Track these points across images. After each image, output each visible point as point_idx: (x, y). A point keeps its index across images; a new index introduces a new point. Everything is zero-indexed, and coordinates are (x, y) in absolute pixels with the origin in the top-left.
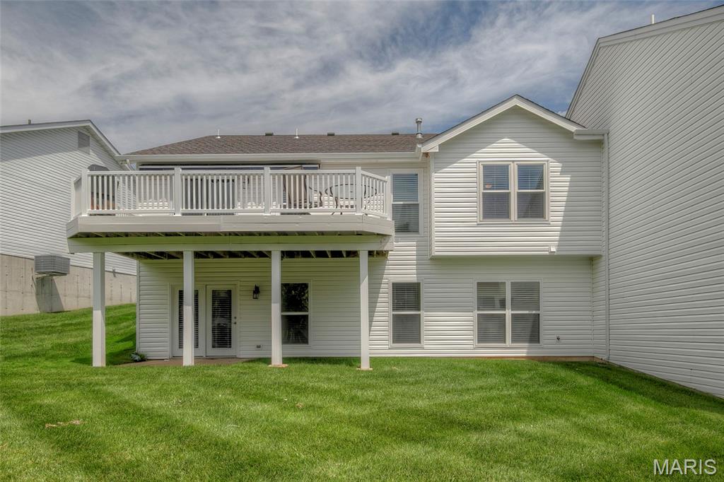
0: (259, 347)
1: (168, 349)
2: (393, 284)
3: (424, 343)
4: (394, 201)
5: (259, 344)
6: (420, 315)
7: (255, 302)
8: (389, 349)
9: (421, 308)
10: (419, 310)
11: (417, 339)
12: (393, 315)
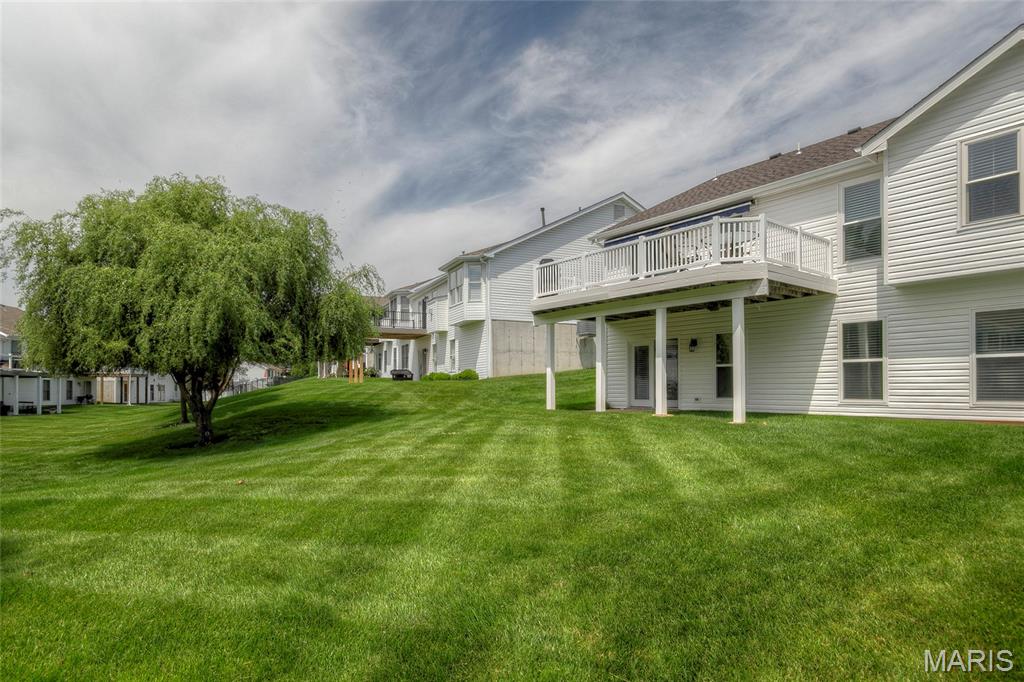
0: (697, 399)
1: (626, 399)
2: (844, 325)
3: (887, 398)
4: (846, 221)
5: (697, 396)
6: (881, 363)
7: (692, 354)
8: (839, 406)
9: (884, 352)
10: (881, 356)
11: (878, 394)
12: (845, 364)
